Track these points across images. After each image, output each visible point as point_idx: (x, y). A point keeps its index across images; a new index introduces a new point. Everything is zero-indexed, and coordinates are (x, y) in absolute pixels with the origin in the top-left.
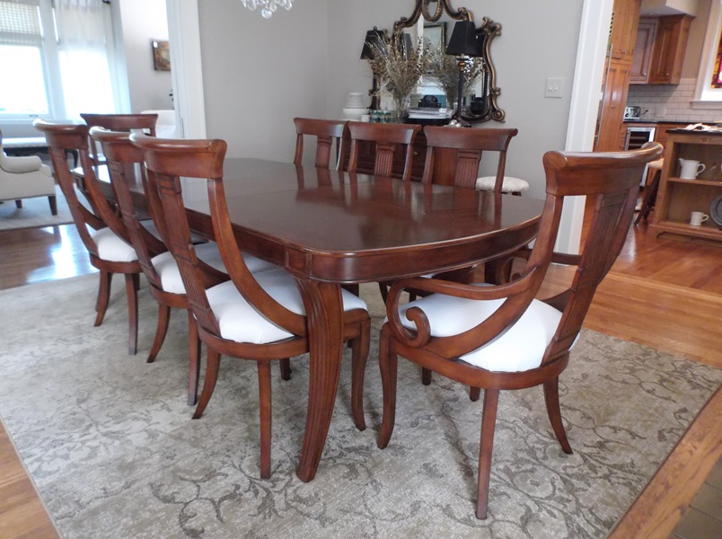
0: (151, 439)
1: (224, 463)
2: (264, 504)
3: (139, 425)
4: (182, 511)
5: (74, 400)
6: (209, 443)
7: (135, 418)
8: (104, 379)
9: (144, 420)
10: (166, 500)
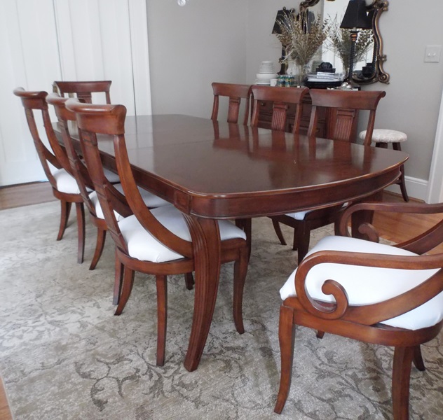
0: (82, 328)
1: (131, 351)
2: (155, 385)
3: (75, 317)
4: (94, 385)
5: (33, 295)
6: (123, 334)
7: (73, 312)
8: (57, 280)
9: (80, 313)
10: (84, 376)
